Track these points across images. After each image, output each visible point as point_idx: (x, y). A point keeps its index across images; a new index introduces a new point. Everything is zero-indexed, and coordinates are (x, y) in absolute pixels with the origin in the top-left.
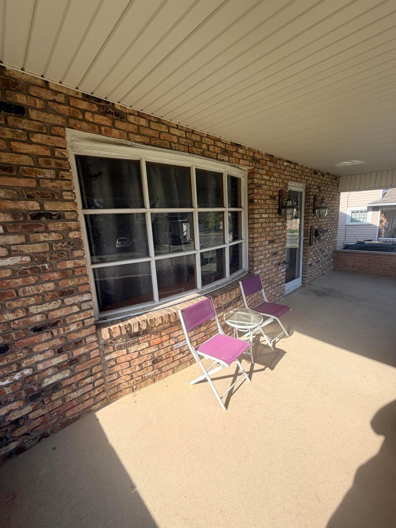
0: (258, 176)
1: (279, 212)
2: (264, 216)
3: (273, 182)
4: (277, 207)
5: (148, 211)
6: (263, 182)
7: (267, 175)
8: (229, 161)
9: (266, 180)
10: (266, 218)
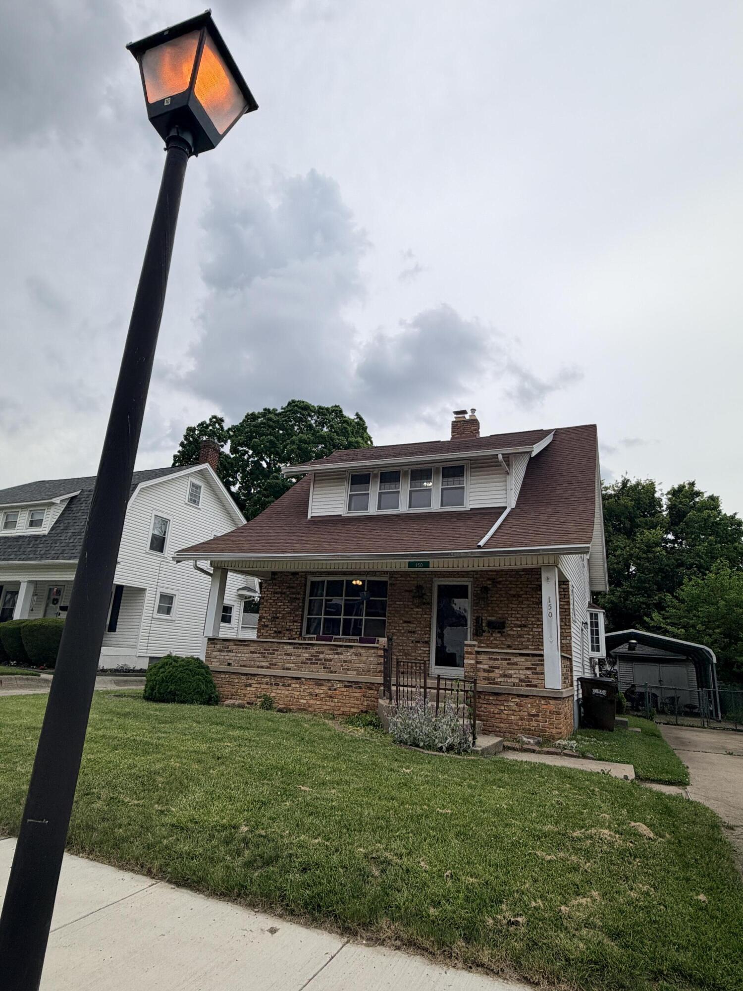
0: (392, 579)
3: (409, 581)
5: (324, 598)
7: (402, 577)
9: (401, 581)
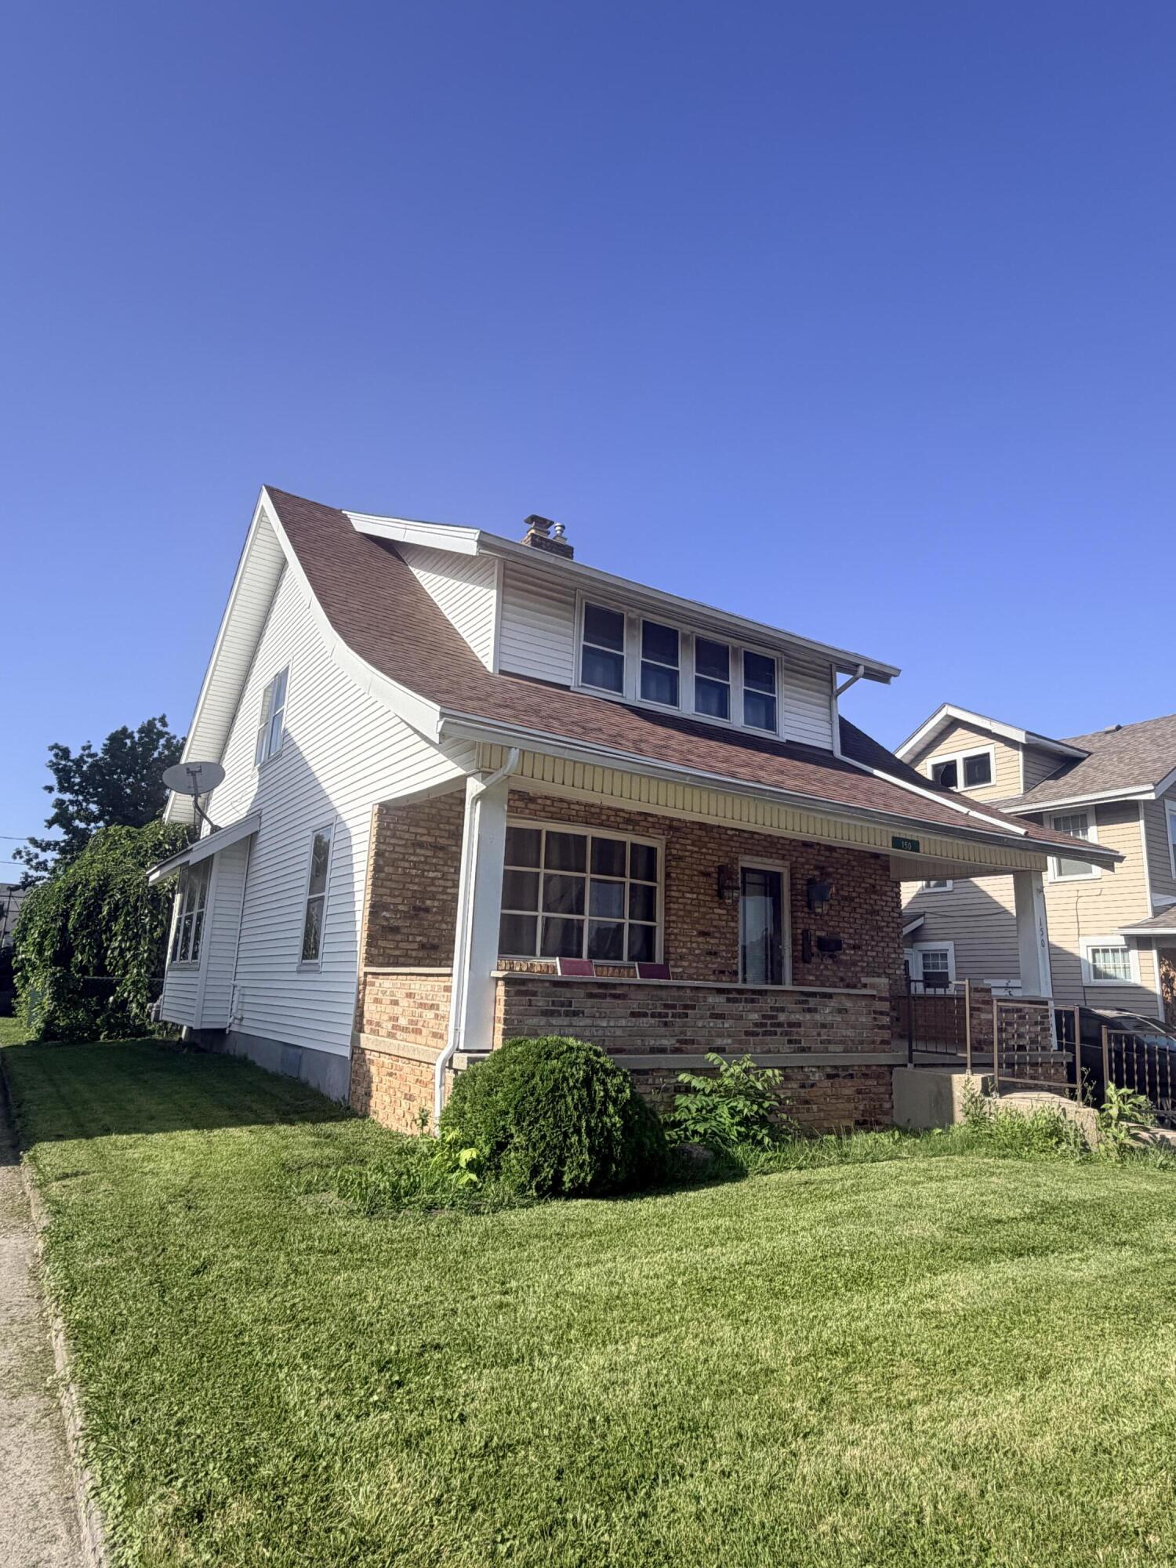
0: (678, 846)
1: (720, 894)
2: (688, 895)
3: (705, 854)
4: (715, 887)
5: (542, 871)
6: (687, 854)
7: (693, 845)
8: (633, 830)
9: (692, 852)
10: (693, 899)
